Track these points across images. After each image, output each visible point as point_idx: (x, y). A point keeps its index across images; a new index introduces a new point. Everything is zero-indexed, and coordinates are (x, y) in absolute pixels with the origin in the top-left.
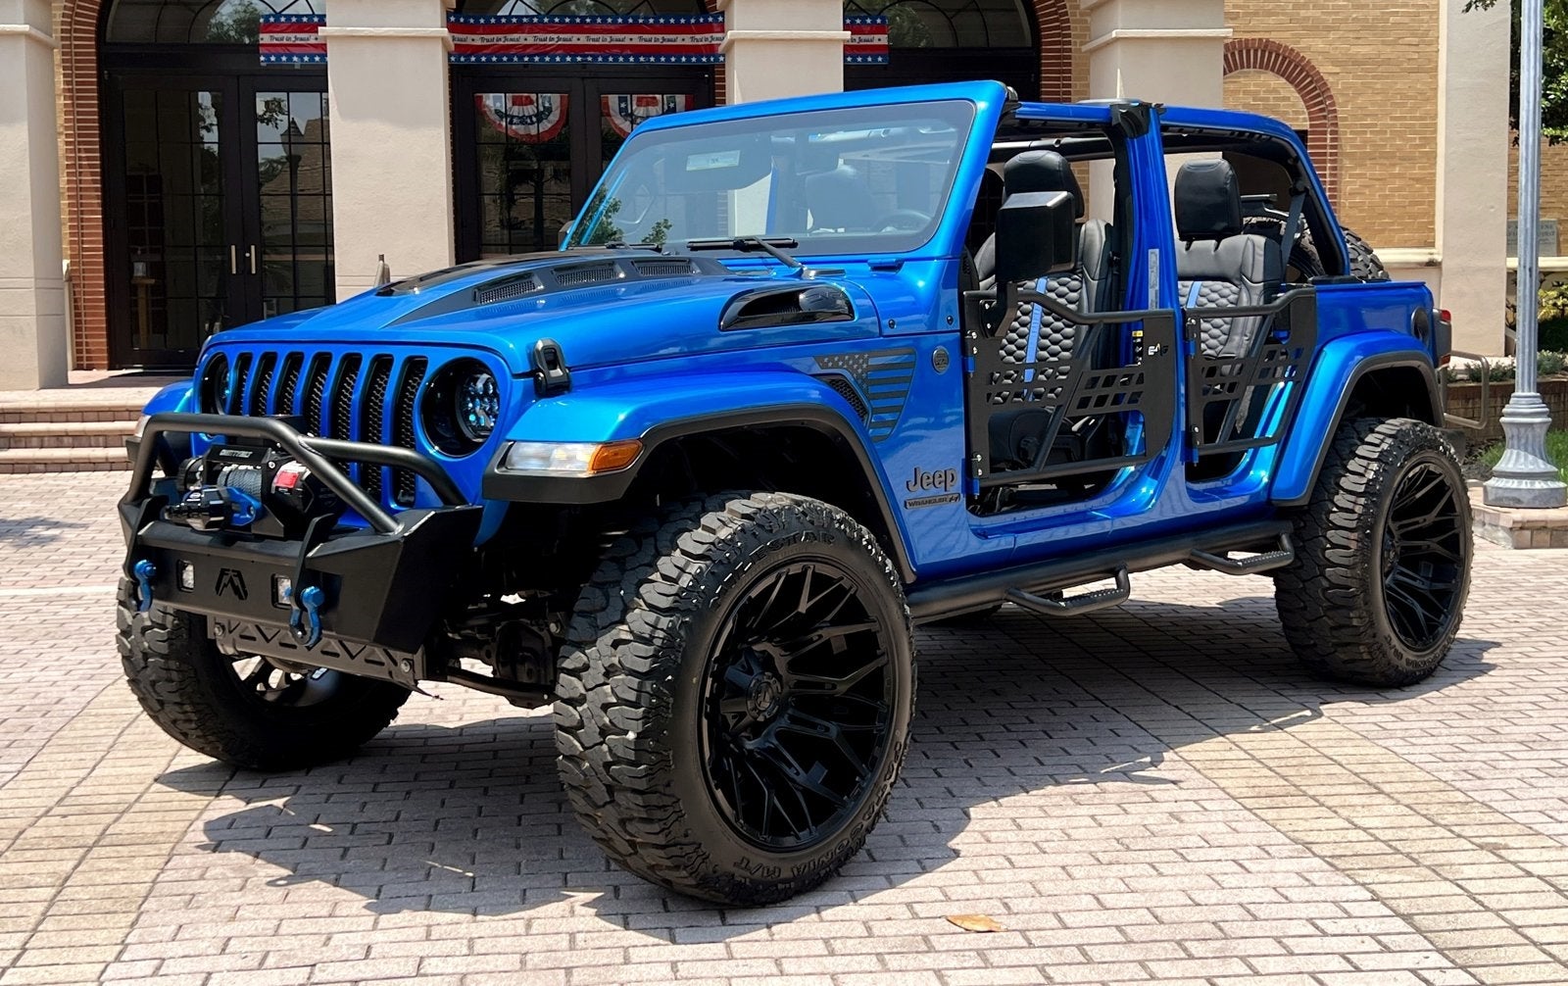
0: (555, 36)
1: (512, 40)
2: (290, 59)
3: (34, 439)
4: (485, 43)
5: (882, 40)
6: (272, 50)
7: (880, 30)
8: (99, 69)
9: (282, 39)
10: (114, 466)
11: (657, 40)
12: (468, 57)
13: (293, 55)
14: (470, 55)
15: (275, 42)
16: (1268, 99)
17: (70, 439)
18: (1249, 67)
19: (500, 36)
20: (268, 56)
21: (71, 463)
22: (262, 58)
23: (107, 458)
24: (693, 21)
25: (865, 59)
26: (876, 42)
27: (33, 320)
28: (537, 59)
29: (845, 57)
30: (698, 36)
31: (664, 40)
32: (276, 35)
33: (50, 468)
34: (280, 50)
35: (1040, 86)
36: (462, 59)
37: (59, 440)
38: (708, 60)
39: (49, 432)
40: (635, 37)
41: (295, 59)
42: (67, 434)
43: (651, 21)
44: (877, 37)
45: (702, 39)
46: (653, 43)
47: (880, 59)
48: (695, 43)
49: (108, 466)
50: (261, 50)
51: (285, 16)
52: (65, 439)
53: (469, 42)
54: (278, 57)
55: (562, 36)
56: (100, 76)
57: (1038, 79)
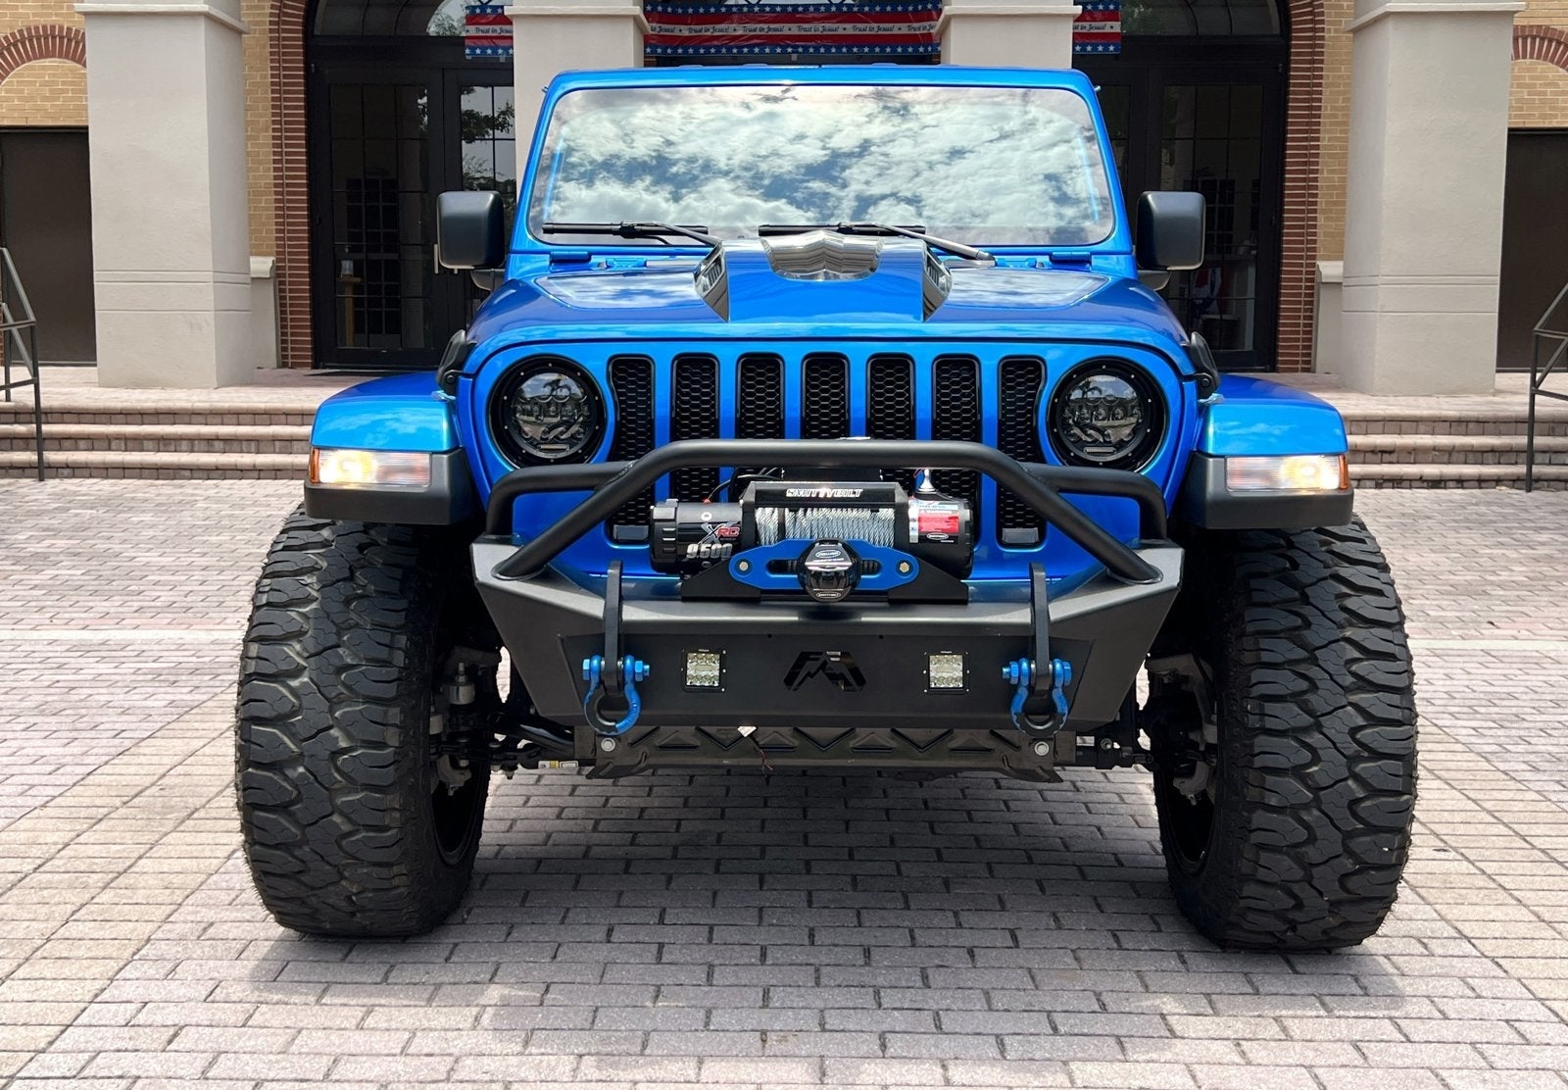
0: (765, 26)
1: (720, 31)
2: (495, 52)
3: (184, 443)
4: (694, 34)
5: (1115, 27)
6: (479, 42)
7: (1112, 16)
8: (307, 63)
9: (488, 31)
10: (262, 474)
11: (872, 29)
12: (675, 49)
13: (498, 47)
14: (677, 47)
15: (481, 34)
16: (1545, 93)
17: (222, 443)
18: (1524, 57)
19: (708, 26)
20: (473, 49)
21: (217, 469)
22: (467, 51)
23: (254, 466)
24: (911, 8)
25: (1095, 48)
26: (1108, 30)
27: (210, 316)
28: (746, 50)
29: (1074, 45)
30: (916, 25)
31: (879, 29)
32: (482, 27)
33: (196, 474)
34: (485, 43)
35: (1288, 78)
36: (669, 51)
37: (209, 443)
38: (926, 50)
39: (199, 435)
40: (849, 26)
41: (500, 51)
42: (217, 438)
43: (867, 9)
44: (1109, 24)
45: (919, 28)
46: (868, 32)
47: (1112, 48)
48: (912, 32)
49: (256, 474)
50: (467, 42)
51: (491, 7)
52: (216, 443)
53: (677, 33)
54: (484, 49)
55: (772, 26)
56: (307, 69)
57: (1287, 69)
